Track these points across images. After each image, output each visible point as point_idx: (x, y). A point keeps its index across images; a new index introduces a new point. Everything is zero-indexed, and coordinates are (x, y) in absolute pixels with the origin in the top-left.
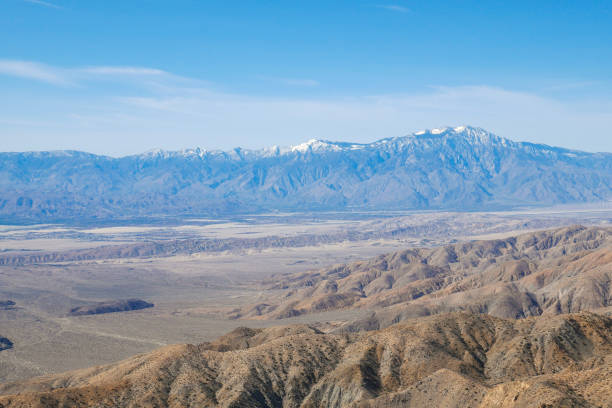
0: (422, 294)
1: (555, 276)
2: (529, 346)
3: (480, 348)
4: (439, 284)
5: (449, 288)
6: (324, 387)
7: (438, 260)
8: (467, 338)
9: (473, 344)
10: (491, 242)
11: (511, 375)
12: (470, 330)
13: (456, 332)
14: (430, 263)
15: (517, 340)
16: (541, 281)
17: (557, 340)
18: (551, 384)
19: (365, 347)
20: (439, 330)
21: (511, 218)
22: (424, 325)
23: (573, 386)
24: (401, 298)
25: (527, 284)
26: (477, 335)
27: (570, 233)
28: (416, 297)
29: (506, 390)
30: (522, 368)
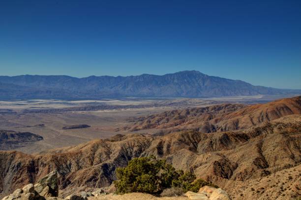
0: (178, 125)
1: (221, 119)
2: (211, 142)
3: (196, 142)
4: (183, 122)
5: (187, 123)
6: (145, 154)
7: (183, 114)
8: (192, 139)
9: (194, 141)
10: (201, 108)
11: (206, 151)
12: (193, 136)
13: (188, 137)
14: (181, 115)
15: (208, 140)
16: (216, 121)
17: (221, 140)
18: (218, 154)
19: (158, 141)
20: (183, 136)
21: (207, 100)
22: (178, 135)
23: (225, 155)
24: (171, 126)
25: (212, 122)
26: (195, 138)
27: (226, 106)
28: (176, 125)
29: (204, 156)
30: (209, 149)
